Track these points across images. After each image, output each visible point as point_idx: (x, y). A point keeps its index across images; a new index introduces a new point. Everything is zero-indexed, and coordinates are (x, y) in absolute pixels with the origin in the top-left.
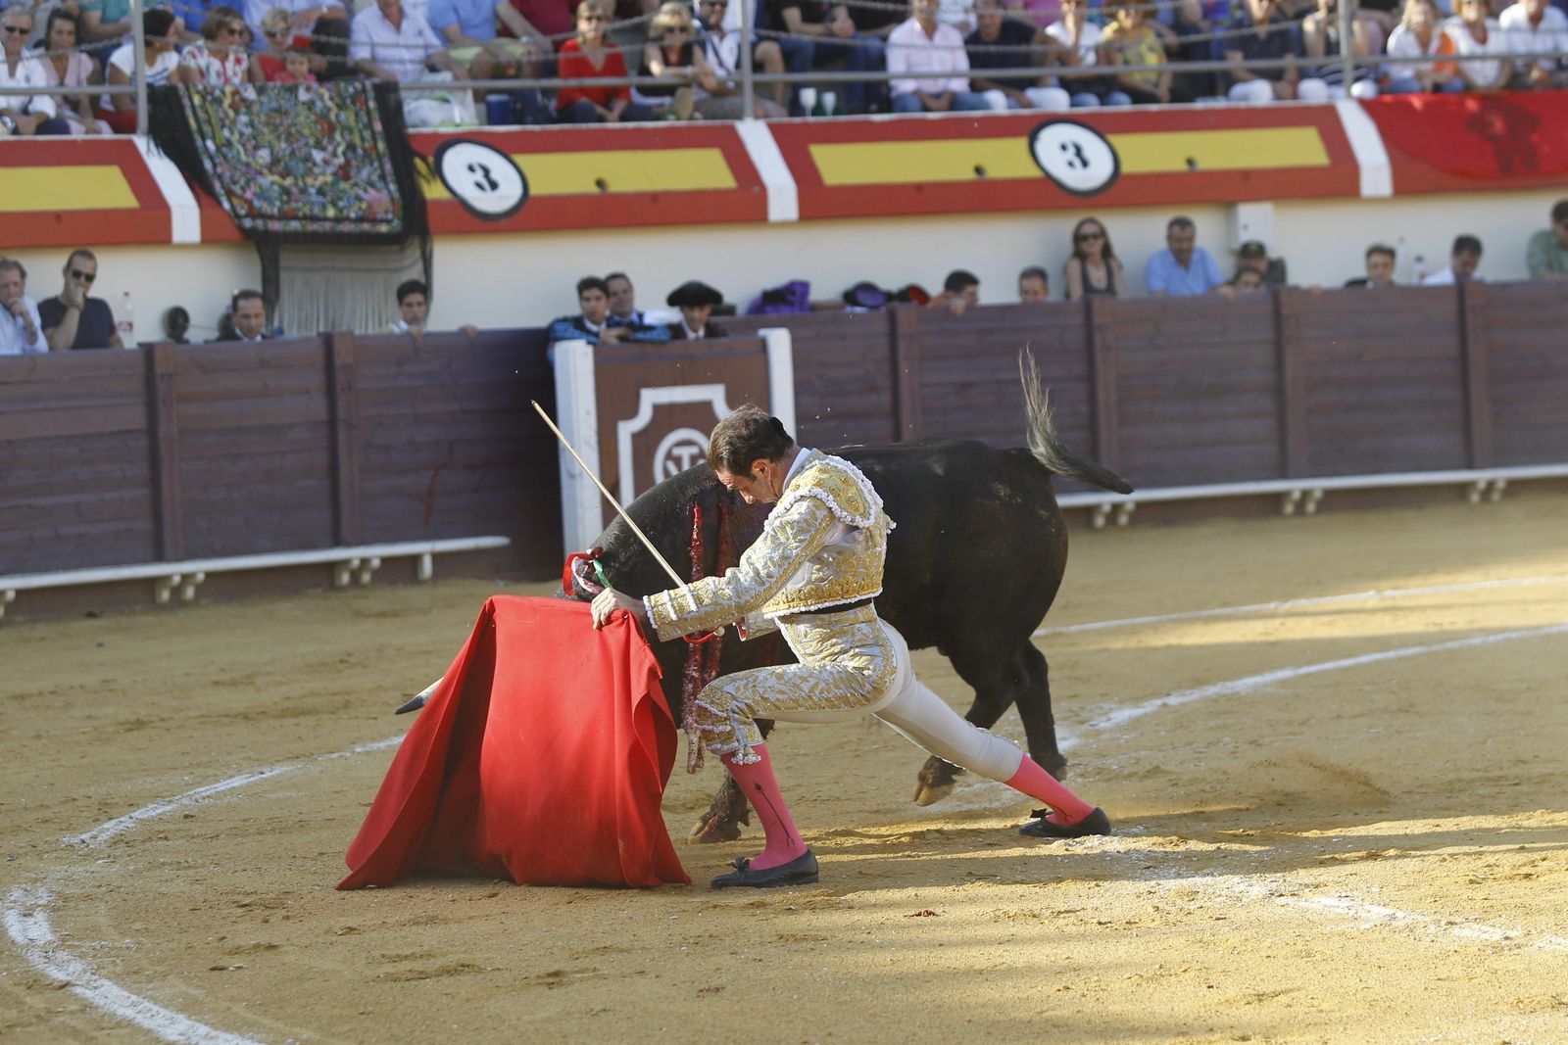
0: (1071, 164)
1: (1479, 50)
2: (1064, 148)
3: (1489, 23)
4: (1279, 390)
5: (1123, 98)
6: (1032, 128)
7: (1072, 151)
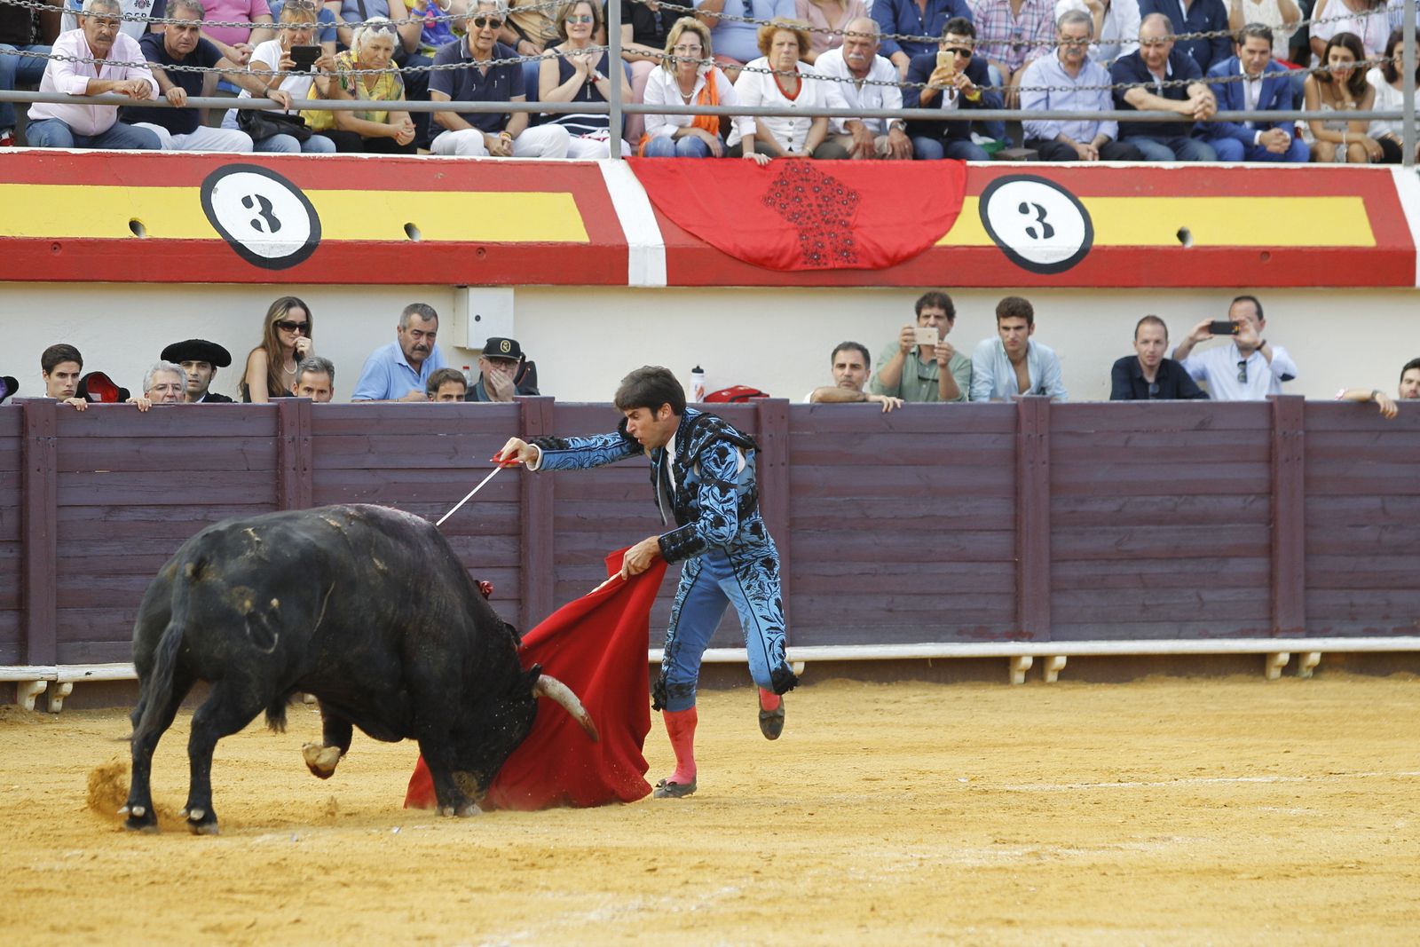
0: (256, 224)
1: (786, 103)
2: (247, 202)
3: (803, 68)
4: (518, 532)
5: (327, 142)
6: (208, 174)
7: (257, 206)
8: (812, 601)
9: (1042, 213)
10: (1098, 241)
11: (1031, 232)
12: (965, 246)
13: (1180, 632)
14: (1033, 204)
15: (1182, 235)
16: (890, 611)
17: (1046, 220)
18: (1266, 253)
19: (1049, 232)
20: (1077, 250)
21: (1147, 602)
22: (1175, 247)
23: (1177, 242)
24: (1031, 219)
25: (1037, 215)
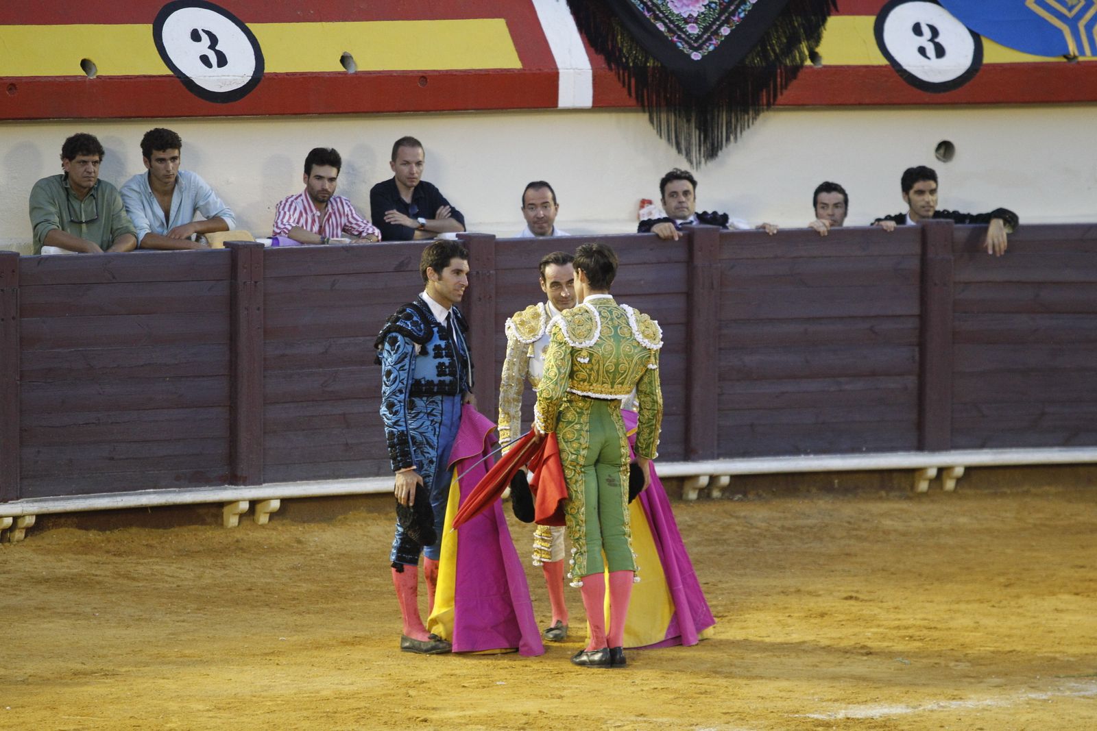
8: (39, 452)
9: (214, 40)
10: (269, 68)
11: (205, 60)
12: (145, 76)
13: (379, 468)
14: (203, 30)
15: (345, 60)
16: (112, 459)
17: (218, 48)
18: (424, 77)
19: (222, 61)
20: (250, 78)
21: (350, 441)
22: (339, 73)
23: (341, 69)
24: (203, 46)
25: (209, 43)
